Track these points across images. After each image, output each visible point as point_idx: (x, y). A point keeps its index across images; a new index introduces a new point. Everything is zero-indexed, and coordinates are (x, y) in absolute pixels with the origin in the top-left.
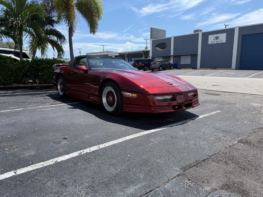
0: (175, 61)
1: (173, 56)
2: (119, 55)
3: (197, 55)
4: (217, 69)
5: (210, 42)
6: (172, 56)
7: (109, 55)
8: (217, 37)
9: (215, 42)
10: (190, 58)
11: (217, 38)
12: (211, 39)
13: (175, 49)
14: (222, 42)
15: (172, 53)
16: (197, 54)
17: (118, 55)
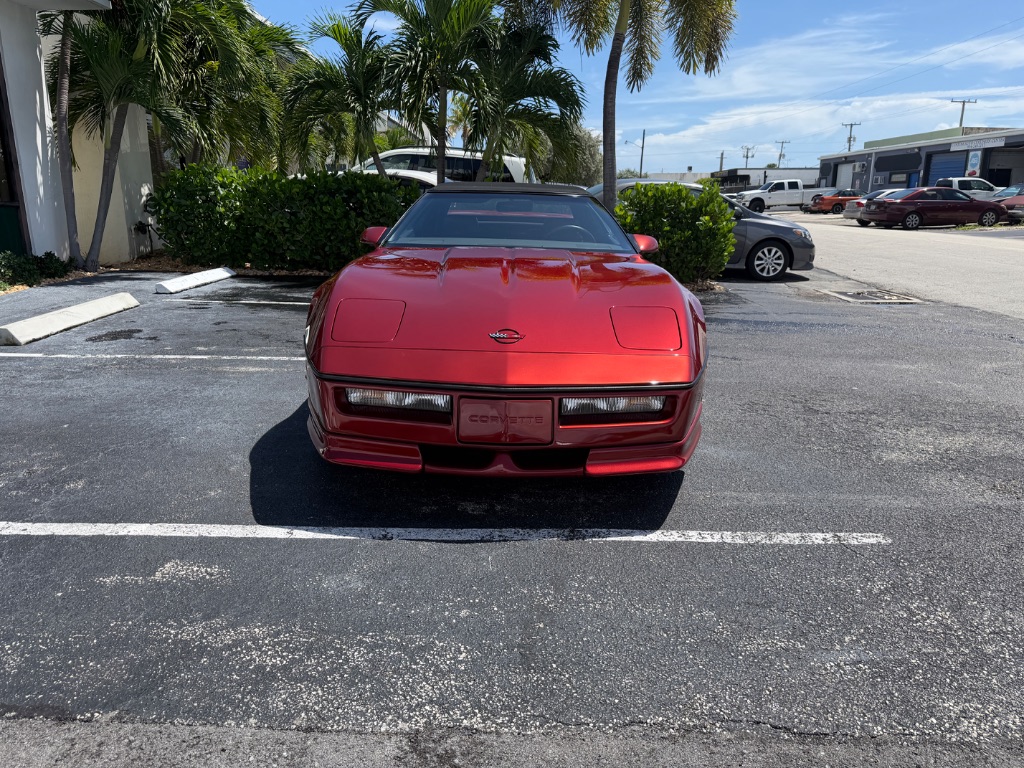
2: (1007, 145)
7: (952, 149)
17: (1002, 144)
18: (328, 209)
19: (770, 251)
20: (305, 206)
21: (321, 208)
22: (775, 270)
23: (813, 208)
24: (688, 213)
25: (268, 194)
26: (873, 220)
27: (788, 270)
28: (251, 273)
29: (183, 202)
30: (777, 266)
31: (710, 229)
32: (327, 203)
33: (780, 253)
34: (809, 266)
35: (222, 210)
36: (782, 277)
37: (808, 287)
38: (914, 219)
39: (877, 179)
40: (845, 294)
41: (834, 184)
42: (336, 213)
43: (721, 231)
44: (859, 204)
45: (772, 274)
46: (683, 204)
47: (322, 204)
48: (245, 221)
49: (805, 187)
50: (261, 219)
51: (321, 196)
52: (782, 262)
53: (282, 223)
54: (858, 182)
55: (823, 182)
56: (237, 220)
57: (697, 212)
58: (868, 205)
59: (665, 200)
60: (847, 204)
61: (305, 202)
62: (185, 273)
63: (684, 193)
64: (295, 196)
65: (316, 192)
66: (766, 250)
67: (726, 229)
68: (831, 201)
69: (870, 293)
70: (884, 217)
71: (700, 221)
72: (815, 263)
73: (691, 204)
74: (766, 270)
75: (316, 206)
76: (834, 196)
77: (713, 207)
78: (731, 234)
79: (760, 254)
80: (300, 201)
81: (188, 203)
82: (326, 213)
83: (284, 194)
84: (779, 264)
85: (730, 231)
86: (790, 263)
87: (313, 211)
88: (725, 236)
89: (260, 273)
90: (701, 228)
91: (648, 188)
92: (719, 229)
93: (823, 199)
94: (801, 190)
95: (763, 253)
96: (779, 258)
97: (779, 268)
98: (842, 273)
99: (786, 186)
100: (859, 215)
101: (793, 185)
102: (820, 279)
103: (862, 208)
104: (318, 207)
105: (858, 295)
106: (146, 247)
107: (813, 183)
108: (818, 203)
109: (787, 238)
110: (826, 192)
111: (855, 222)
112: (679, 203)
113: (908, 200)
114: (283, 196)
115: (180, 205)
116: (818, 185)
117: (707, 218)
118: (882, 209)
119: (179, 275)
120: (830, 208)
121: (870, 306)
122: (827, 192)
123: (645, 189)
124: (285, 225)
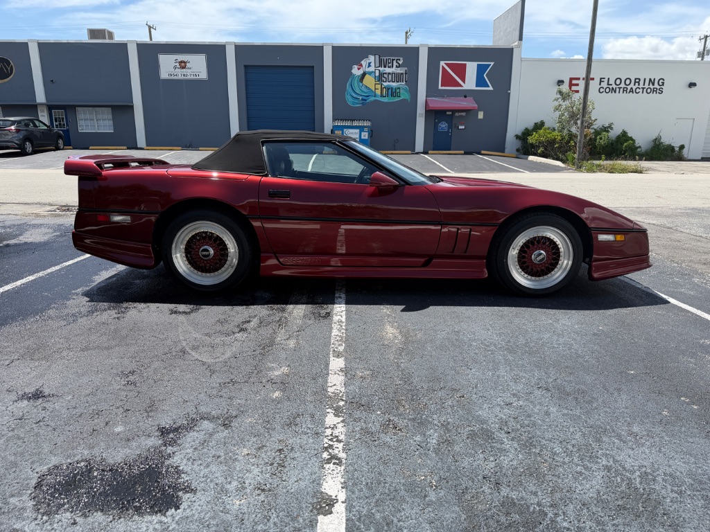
0: (57, 123)
1: (48, 105)
3: (132, 107)
4: (200, 149)
5: (164, 75)
6: (42, 104)
8: (181, 62)
9: (180, 74)
10: (110, 117)
11: (183, 64)
12: (167, 66)
13: (48, 82)
14: (198, 77)
15: (40, 97)
16: (131, 104)
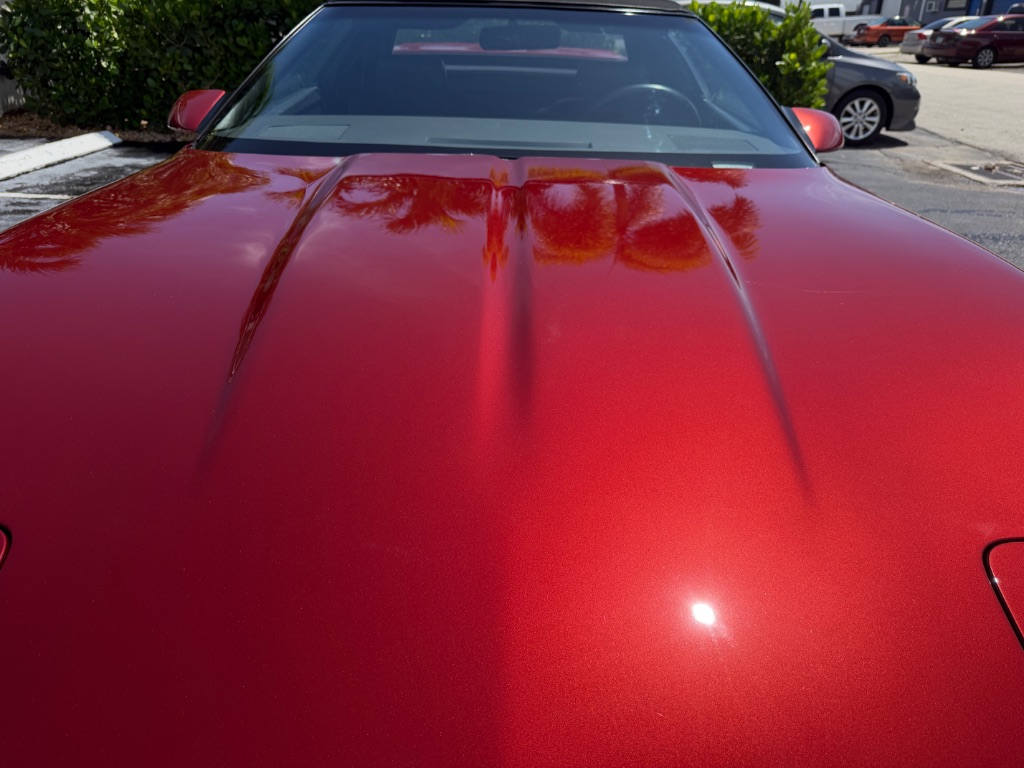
18: (243, 41)
19: (862, 104)
20: (212, 37)
21: (235, 39)
22: (866, 130)
23: (856, 41)
24: (764, 48)
25: (157, 19)
26: (934, 56)
27: (883, 132)
28: (146, 137)
29: (38, 33)
30: (869, 126)
31: (795, 73)
32: (243, 33)
33: (875, 107)
34: (911, 126)
35: (95, 44)
36: (876, 141)
37: (913, 156)
38: (987, 56)
39: (930, 6)
40: (967, 168)
41: (878, 11)
42: (256, 48)
43: (811, 76)
44: (922, 36)
45: (861, 136)
46: (757, 35)
47: (236, 34)
48: (131, 62)
49: (849, 14)
50: (151, 58)
51: (235, 22)
52: (876, 119)
53: (182, 64)
54: (907, 9)
55: (866, 8)
56: (120, 59)
57: (778, 48)
58: (933, 37)
59: (733, 28)
60: (906, 36)
61: (212, 31)
62: (52, 139)
63: (760, 17)
64: (196, 23)
65: (226, 17)
66: (857, 103)
67: (817, 73)
68: (877, 31)
69: (1004, 168)
70: (952, 52)
71: (781, 59)
72: (919, 120)
73: (769, 34)
74: (854, 131)
75: (226, 37)
76: (883, 25)
77: (802, 38)
78: (824, 81)
79: (849, 108)
80: (204, 30)
81: (45, 34)
82: (242, 47)
83: (179, 19)
84: (872, 123)
85: (823, 76)
86: (887, 122)
87: (224, 46)
88: (814, 84)
89: (159, 137)
90: (783, 72)
91: (709, 9)
92: (807, 73)
93: (868, 29)
94: (843, 18)
95: (853, 107)
96: (873, 114)
97: (872, 129)
98: (948, 134)
99: (826, 12)
100: (919, 49)
101: (834, 12)
102: (921, 144)
103: (923, 41)
104: (231, 39)
105: (987, 171)
106: (17, 97)
107: (854, 9)
108: (863, 35)
109: (886, 84)
110: (870, 21)
111: (912, 58)
112: (752, 33)
113: (984, 32)
114: (177, 22)
115: (34, 38)
116: (859, 12)
117: (793, 56)
118: (952, 42)
119: (44, 143)
120: (876, 40)
121: (1012, 191)
122: (874, 22)
123: (704, 10)
124: (187, 67)
